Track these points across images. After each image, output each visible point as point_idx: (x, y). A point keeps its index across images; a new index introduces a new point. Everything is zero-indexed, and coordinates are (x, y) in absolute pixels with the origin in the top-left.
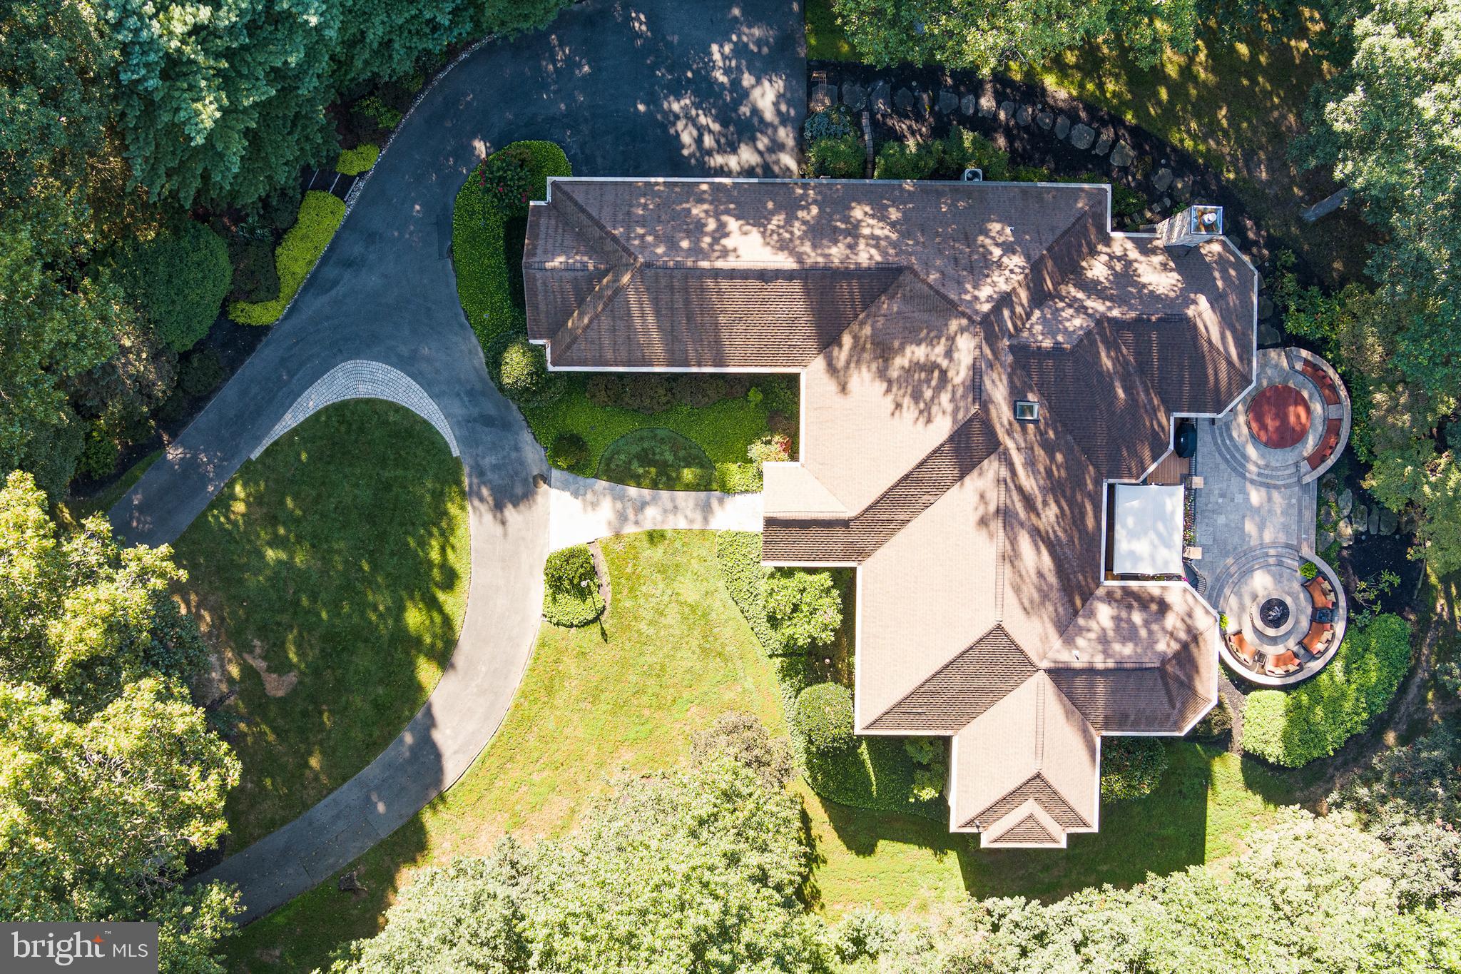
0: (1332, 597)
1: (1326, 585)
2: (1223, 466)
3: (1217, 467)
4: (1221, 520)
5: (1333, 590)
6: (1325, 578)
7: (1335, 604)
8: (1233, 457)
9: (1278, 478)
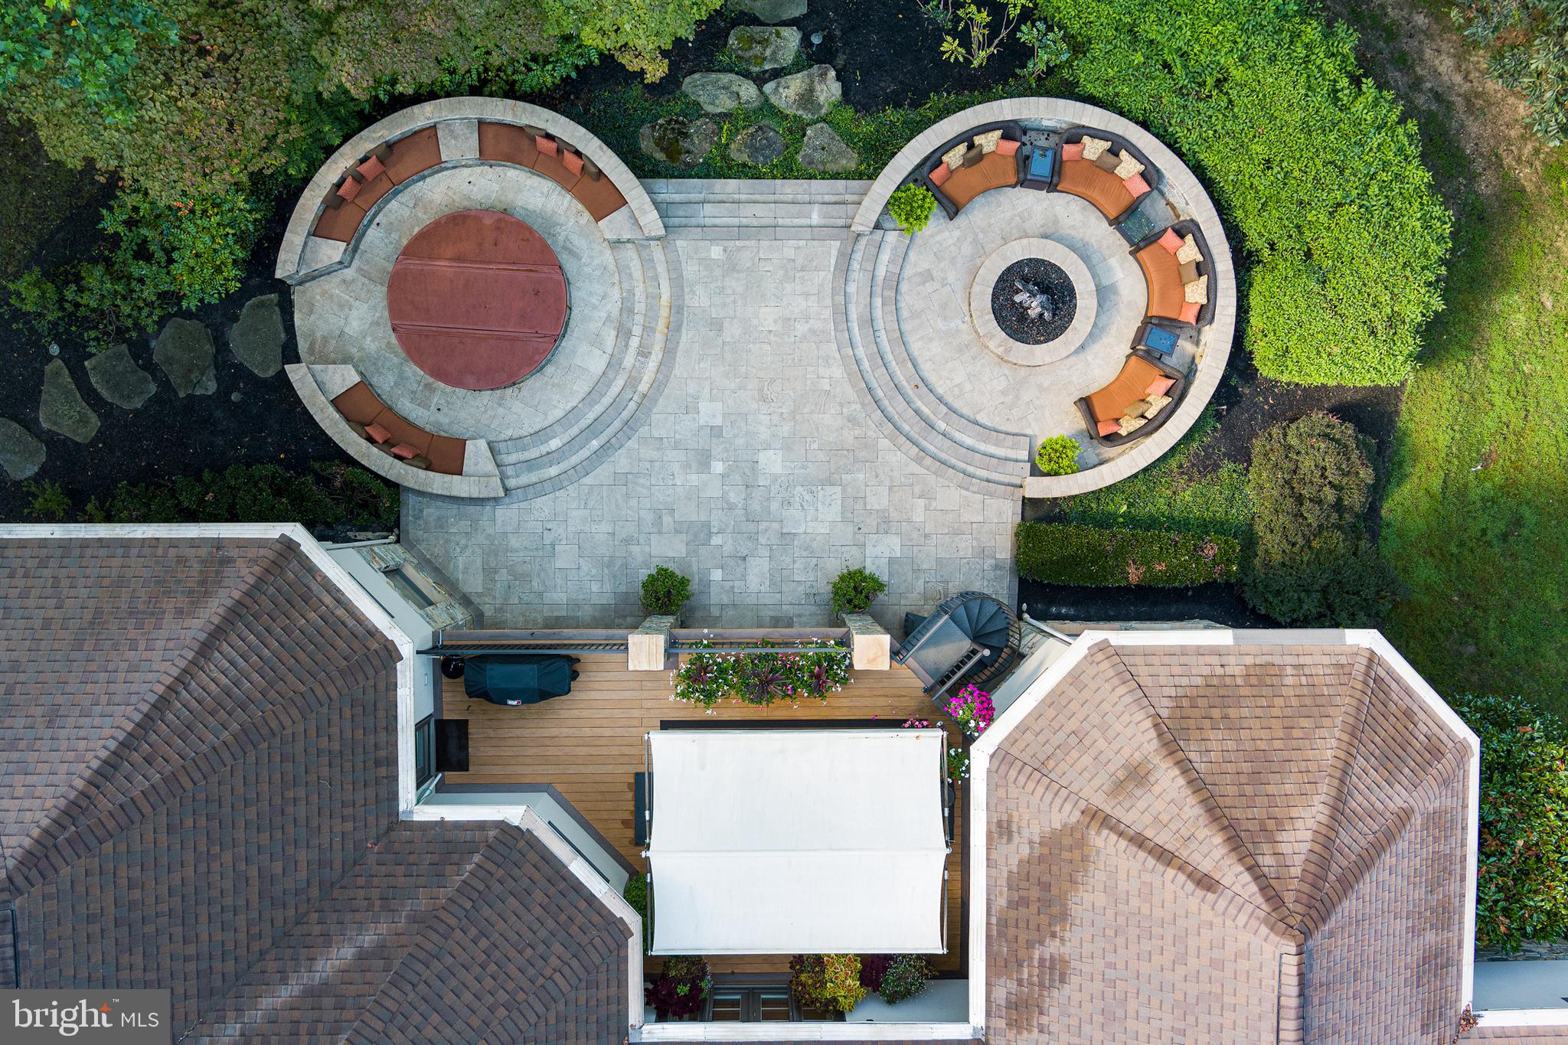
0: (988, 142)
1: (955, 158)
2: (621, 461)
3: (623, 479)
4: (772, 462)
5: (967, 138)
6: (934, 160)
7: (1010, 130)
8: (593, 431)
9: (653, 298)
